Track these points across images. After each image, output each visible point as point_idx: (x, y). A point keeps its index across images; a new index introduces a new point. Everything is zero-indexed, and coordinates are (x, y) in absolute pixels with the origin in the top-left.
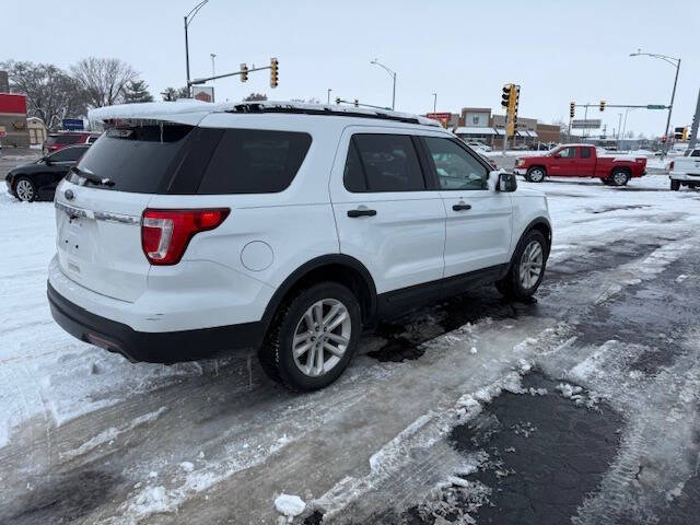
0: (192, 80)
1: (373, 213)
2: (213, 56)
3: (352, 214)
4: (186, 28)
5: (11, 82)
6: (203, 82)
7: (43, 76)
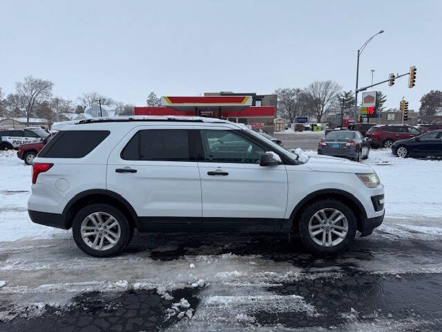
0: (359, 88)
1: (135, 171)
2: (373, 71)
3: (118, 171)
4: (358, 57)
5: (278, 100)
6: (365, 89)
7: (293, 95)
